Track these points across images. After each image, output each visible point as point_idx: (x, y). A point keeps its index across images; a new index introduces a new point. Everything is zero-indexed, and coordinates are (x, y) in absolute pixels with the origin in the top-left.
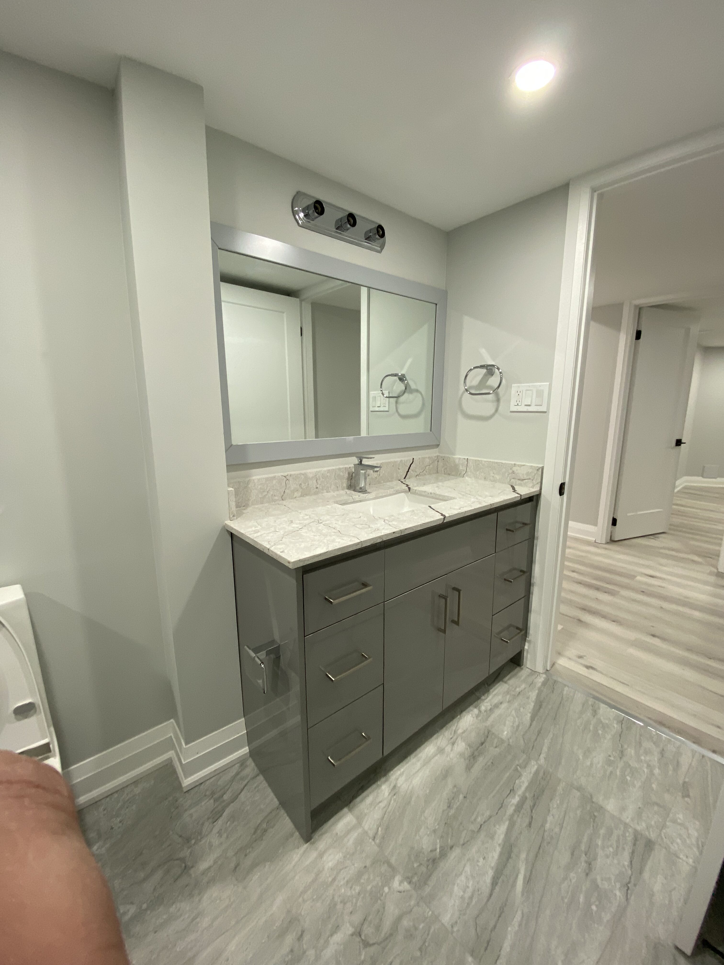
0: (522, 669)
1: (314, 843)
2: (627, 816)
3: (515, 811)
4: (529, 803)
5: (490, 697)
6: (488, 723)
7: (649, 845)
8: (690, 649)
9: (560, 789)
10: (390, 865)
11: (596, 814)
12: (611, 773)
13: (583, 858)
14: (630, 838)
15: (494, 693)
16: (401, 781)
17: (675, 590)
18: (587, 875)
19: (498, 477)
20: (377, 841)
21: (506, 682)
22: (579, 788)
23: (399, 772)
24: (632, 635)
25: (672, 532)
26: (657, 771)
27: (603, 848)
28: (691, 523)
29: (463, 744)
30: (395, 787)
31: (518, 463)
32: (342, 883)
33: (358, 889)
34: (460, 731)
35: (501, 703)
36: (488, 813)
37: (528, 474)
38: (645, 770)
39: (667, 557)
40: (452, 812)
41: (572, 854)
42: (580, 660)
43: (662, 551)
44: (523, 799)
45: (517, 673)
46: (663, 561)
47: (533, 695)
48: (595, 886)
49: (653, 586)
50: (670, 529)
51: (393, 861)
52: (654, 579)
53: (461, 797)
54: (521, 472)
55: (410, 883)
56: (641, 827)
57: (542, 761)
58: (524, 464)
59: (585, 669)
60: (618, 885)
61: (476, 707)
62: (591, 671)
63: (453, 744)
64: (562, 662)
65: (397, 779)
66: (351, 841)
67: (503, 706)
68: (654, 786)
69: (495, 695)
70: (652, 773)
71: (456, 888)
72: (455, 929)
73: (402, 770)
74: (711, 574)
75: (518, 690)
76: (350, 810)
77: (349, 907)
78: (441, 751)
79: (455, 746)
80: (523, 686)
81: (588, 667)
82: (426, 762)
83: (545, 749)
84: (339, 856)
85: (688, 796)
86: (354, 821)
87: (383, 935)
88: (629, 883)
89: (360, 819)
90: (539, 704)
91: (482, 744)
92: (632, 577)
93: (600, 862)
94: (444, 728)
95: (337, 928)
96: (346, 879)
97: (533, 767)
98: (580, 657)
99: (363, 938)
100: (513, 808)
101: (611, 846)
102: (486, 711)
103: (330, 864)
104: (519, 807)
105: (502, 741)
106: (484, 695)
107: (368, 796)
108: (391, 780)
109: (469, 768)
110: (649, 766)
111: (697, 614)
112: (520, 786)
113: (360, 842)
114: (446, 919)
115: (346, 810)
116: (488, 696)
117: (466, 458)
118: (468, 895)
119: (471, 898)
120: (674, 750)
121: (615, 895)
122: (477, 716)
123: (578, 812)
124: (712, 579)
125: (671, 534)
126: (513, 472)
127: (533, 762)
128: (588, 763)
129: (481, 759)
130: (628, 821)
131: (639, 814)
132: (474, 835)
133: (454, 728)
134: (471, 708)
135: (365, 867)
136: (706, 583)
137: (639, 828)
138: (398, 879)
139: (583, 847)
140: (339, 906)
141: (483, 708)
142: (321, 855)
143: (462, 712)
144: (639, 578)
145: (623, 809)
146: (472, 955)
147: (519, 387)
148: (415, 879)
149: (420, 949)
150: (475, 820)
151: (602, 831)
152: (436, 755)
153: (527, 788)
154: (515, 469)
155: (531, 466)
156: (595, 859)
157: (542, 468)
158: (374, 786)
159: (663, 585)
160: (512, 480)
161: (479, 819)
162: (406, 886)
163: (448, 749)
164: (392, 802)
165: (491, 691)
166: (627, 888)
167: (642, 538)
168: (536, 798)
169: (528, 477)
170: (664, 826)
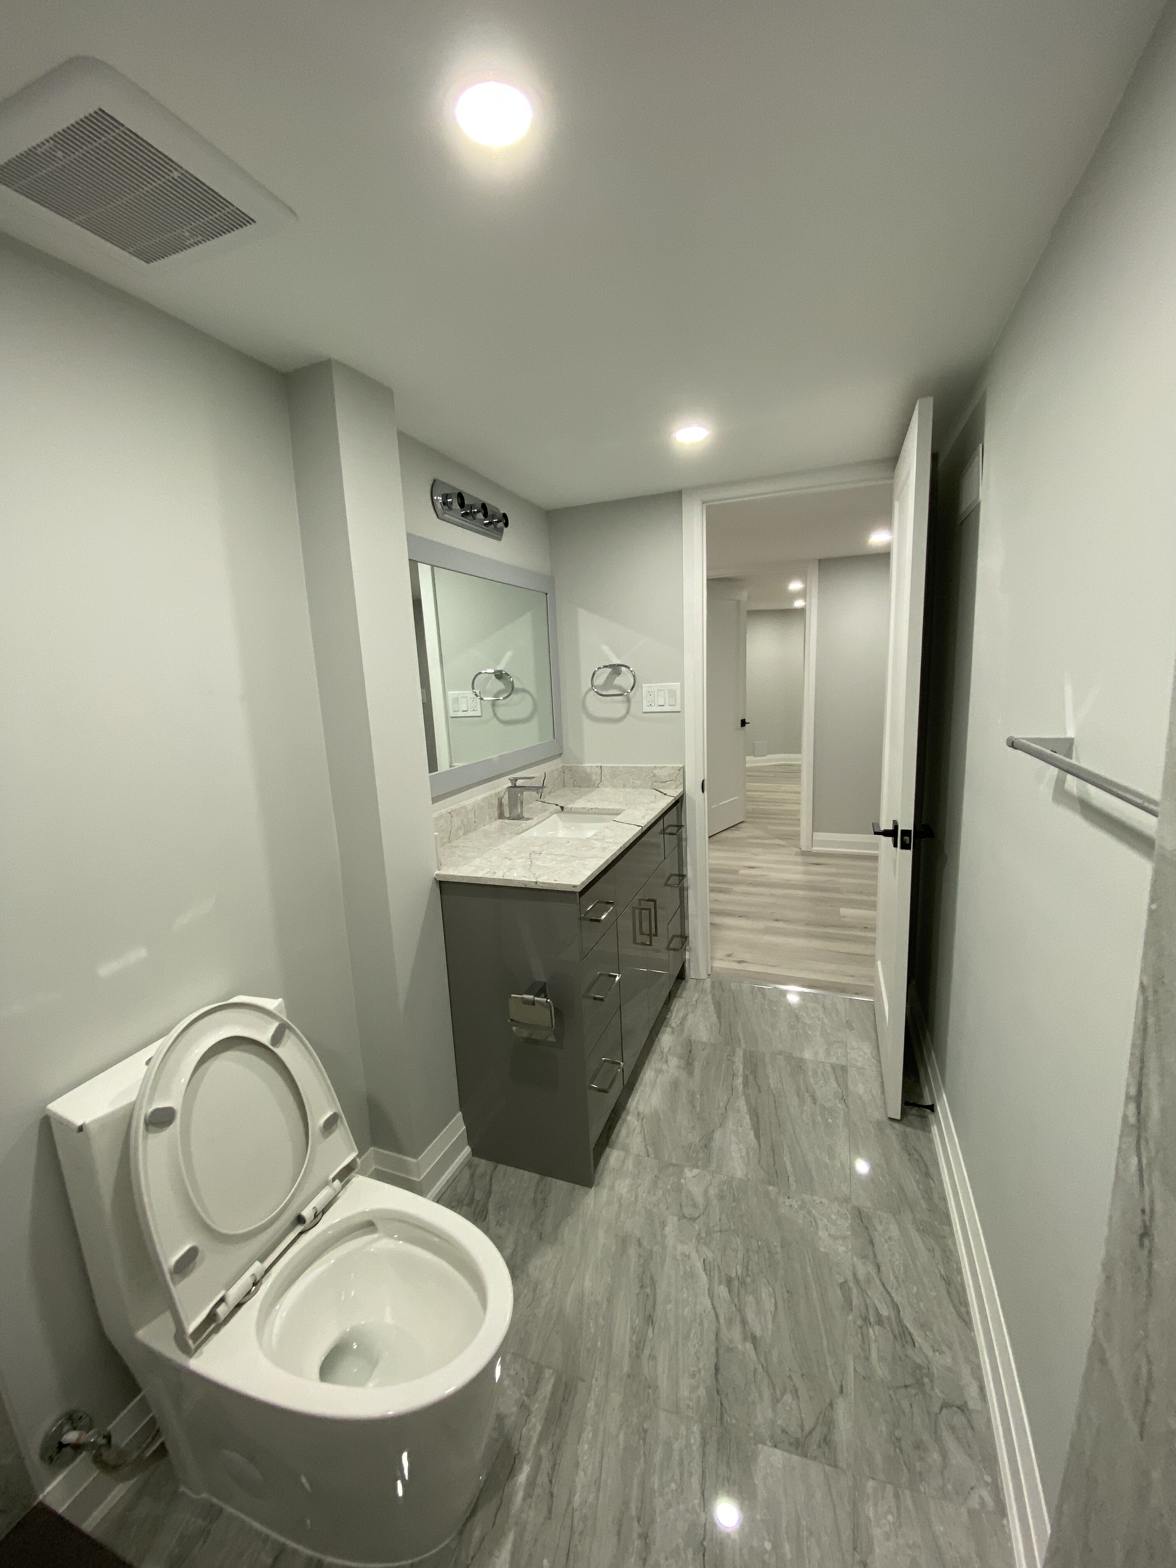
0: (687, 981)
1: (599, 1183)
2: (821, 1057)
3: (744, 1087)
4: (751, 1078)
5: (674, 1013)
6: (685, 1035)
7: (844, 1069)
8: (808, 924)
9: (767, 1059)
10: (674, 1165)
11: (800, 1064)
12: (796, 1033)
13: (807, 1095)
14: (829, 1069)
15: (675, 1009)
16: (641, 1108)
17: (775, 876)
18: (815, 1103)
19: (638, 782)
20: (653, 1156)
21: (680, 997)
22: (780, 1053)
23: (635, 1102)
24: (761, 925)
25: (749, 820)
26: (826, 1021)
27: (816, 1084)
28: (761, 807)
29: (675, 1058)
30: (639, 1114)
31: (657, 765)
32: (644, 1195)
33: (660, 1192)
34: (666, 1050)
35: (687, 1015)
36: (725, 1098)
37: (670, 775)
38: (818, 1023)
39: (757, 845)
40: (698, 1109)
41: (798, 1096)
42: (730, 958)
43: (750, 841)
44: (746, 1077)
45: (685, 986)
46: (755, 850)
47: (709, 998)
48: (823, 1108)
49: (756, 876)
50: (748, 817)
51: (674, 1161)
52: (755, 869)
53: (698, 1096)
54: (662, 774)
55: (698, 1168)
56: (833, 1060)
57: (743, 1045)
58: (664, 765)
59: (737, 964)
60: (837, 1101)
61: (666, 1027)
62: (743, 964)
63: (667, 1062)
64: (718, 964)
65: (637, 1108)
66: (631, 1167)
67: (690, 1016)
68: (828, 1031)
69: (677, 1010)
70: (823, 1023)
71: (733, 1153)
72: (750, 1177)
73: (636, 1099)
74: (796, 854)
75: (694, 999)
76: (612, 1147)
77: (662, 1206)
78: (659, 1071)
79: (669, 1062)
80: (696, 995)
81: (740, 962)
82: (654, 1084)
83: (741, 1035)
84: (628, 1181)
85: (853, 1029)
86: (622, 1153)
87: (701, 1207)
88: (843, 1096)
89: (626, 1149)
90: (718, 1005)
91: (690, 1052)
92: (735, 872)
93: (818, 1094)
94: (651, 1054)
95: (663, 1224)
96: (646, 1191)
97: (740, 1053)
98: (729, 956)
99: (689, 1217)
100: (741, 1086)
101: (820, 1080)
102: (677, 1026)
103: (625, 1190)
104: (745, 1084)
105: (705, 1044)
106: (667, 1014)
107: (620, 1131)
108: (631, 1111)
109: (691, 1073)
110: (819, 1019)
111: (801, 893)
112: (738, 1070)
113: (638, 1162)
114: (739, 1174)
115: (608, 1150)
116: (672, 1013)
117: (599, 765)
118: (744, 1154)
119: (748, 1154)
120: (831, 1002)
121: (838, 1107)
122: (673, 1033)
123: (788, 1068)
124: (799, 859)
125: (749, 822)
126: (655, 775)
127: (738, 1049)
128: (777, 1033)
129: (696, 1063)
130: (823, 1060)
131: (828, 1053)
132: (724, 1117)
133: (658, 1050)
134: (663, 1029)
135: (655, 1176)
136: (796, 863)
137: (832, 1062)
138: (686, 1170)
139: (803, 1088)
140: (655, 1210)
141: (674, 1025)
142: (612, 1188)
143: (657, 1035)
144: (742, 872)
145: (816, 1053)
146: (770, 1185)
147: (650, 686)
148: (700, 1163)
149: (734, 1201)
150: (719, 1105)
151: (810, 1073)
152: (657, 1076)
153: (744, 1068)
154: (655, 771)
155: (673, 767)
156: (814, 1092)
157: (684, 768)
158: (620, 1122)
159: (765, 873)
160: (655, 784)
161: (721, 1104)
162: (696, 1171)
163: (665, 1067)
164: (645, 1125)
165: (672, 1008)
166: (843, 1099)
167: (725, 832)
168: (754, 1072)
169: (670, 779)
170: (847, 1054)
